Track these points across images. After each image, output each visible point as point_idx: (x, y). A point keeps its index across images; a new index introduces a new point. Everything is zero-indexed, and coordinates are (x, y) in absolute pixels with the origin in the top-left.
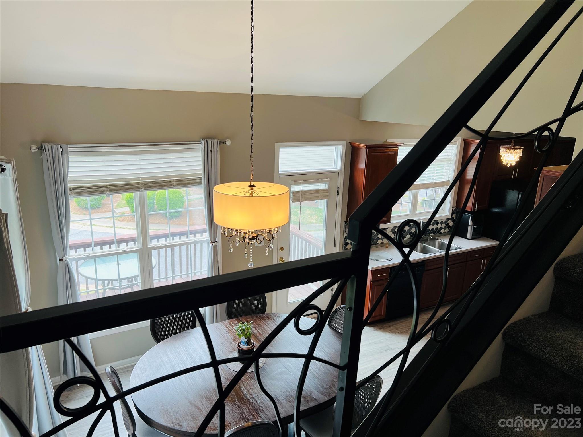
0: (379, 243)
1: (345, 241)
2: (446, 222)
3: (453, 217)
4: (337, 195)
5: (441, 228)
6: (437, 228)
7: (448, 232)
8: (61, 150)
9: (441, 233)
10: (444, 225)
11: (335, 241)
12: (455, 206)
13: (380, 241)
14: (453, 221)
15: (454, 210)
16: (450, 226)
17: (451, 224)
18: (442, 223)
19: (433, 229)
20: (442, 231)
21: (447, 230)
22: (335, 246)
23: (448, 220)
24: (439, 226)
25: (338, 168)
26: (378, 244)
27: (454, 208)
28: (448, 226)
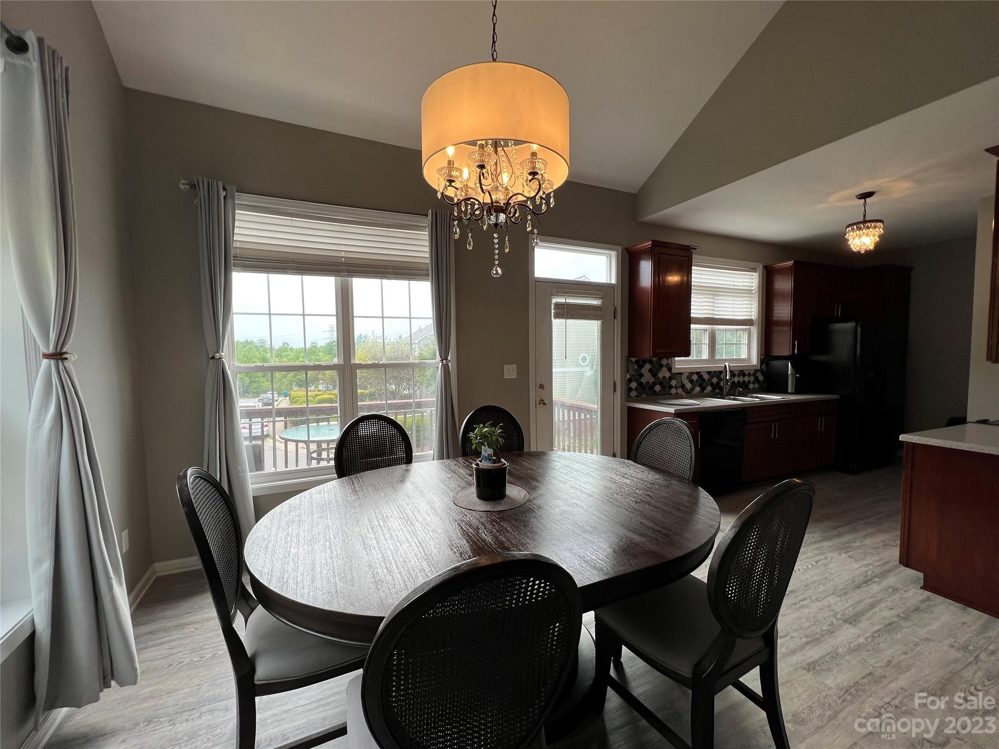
0: (673, 394)
1: (628, 385)
2: (754, 375)
3: (763, 369)
4: (614, 318)
5: (749, 382)
6: (744, 382)
7: (759, 388)
8: (224, 193)
9: (750, 389)
10: (752, 379)
11: (615, 383)
12: (763, 353)
13: (673, 391)
14: (763, 374)
15: (763, 358)
16: (760, 380)
17: (761, 378)
18: (749, 375)
19: (739, 382)
20: (751, 386)
21: (757, 386)
22: (615, 391)
23: (757, 371)
24: (746, 379)
25: (614, 281)
26: (671, 394)
27: (763, 357)
28: (757, 378)
